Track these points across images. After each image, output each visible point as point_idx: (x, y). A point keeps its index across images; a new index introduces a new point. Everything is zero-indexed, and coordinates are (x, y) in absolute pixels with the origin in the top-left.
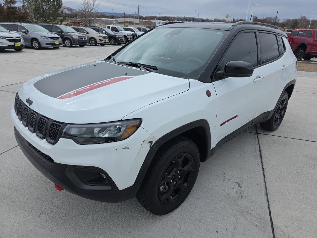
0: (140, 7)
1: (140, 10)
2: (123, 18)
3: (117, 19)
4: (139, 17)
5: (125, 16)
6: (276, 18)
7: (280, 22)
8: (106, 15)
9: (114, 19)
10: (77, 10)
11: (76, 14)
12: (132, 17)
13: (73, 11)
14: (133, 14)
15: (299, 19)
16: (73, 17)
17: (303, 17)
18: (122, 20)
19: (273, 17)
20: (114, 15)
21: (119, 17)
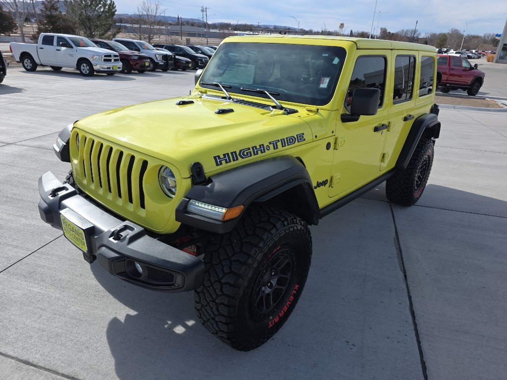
3: (169, 28)
6: (415, 31)
15: (448, 33)
17: (455, 30)
19: (411, 29)
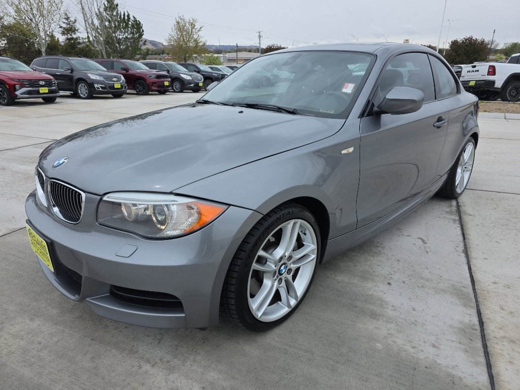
0: (261, 34)
1: (261, 39)
2: (235, 52)
3: (226, 55)
4: (260, 51)
5: (238, 49)
6: (492, 42)
7: (499, 48)
8: (209, 50)
9: (222, 55)
10: (165, 44)
11: (163, 50)
12: (250, 51)
13: (159, 45)
14: (251, 46)
16: (159, 54)
18: (233, 55)
20: (222, 49)
21: (229, 52)
